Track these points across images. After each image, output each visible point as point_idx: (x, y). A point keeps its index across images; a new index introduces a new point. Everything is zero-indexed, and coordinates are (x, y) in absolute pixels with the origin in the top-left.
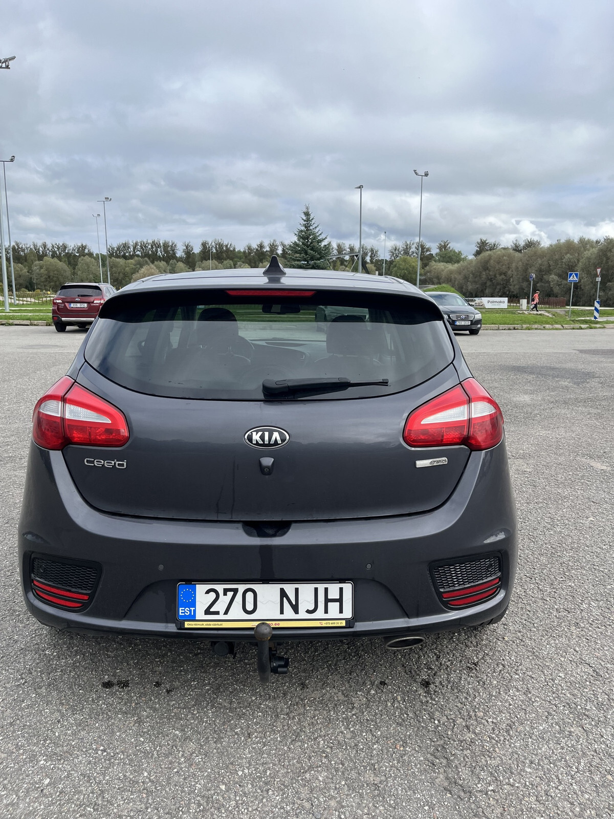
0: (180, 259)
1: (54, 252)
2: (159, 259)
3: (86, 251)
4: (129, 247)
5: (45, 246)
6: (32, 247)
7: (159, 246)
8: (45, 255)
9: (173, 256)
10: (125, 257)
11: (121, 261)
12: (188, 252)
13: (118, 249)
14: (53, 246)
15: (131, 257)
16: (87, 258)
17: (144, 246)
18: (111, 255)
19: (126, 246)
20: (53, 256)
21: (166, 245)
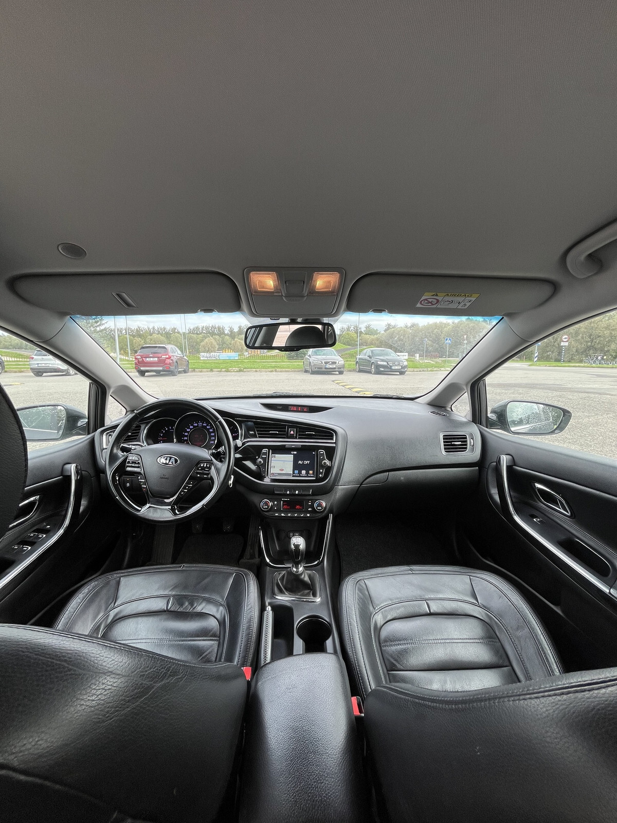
0: (227, 335)
1: (159, 331)
2: (216, 334)
3: (176, 331)
4: (199, 329)
5: (154, 328)
6: (147, 329)
7: (216, 328)
8: (154, 333)
9: (224, 333)
10: (197, 334)
11: (195, 336)
12: (231, 331)
13: (193, 329)
14: (158, 329)
15: (201, 334)
16: (177, 335)
17: (207, 328)
18: (190, 333)
19: (197, 328)
20: (158, 334)
21: (219, 328)
